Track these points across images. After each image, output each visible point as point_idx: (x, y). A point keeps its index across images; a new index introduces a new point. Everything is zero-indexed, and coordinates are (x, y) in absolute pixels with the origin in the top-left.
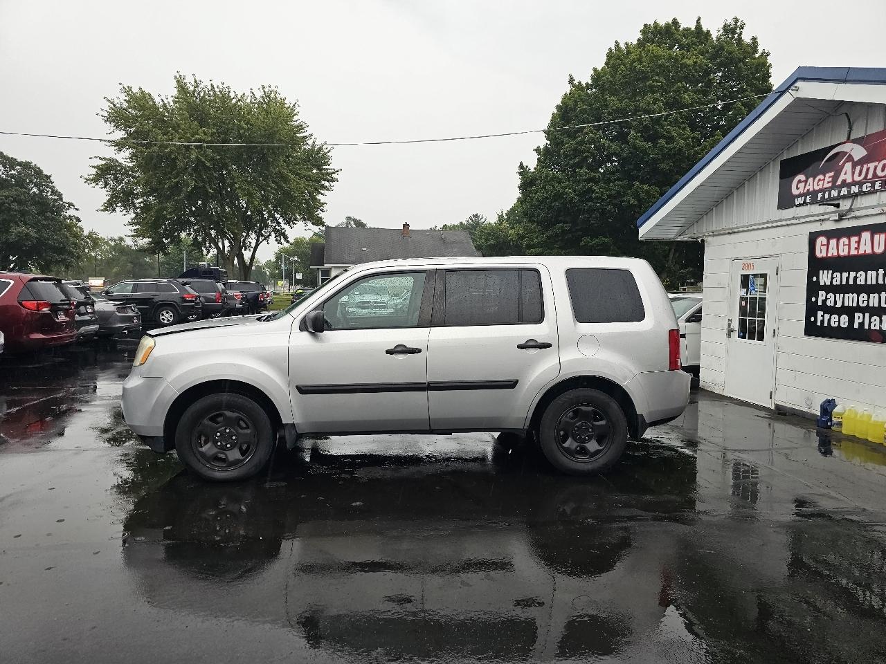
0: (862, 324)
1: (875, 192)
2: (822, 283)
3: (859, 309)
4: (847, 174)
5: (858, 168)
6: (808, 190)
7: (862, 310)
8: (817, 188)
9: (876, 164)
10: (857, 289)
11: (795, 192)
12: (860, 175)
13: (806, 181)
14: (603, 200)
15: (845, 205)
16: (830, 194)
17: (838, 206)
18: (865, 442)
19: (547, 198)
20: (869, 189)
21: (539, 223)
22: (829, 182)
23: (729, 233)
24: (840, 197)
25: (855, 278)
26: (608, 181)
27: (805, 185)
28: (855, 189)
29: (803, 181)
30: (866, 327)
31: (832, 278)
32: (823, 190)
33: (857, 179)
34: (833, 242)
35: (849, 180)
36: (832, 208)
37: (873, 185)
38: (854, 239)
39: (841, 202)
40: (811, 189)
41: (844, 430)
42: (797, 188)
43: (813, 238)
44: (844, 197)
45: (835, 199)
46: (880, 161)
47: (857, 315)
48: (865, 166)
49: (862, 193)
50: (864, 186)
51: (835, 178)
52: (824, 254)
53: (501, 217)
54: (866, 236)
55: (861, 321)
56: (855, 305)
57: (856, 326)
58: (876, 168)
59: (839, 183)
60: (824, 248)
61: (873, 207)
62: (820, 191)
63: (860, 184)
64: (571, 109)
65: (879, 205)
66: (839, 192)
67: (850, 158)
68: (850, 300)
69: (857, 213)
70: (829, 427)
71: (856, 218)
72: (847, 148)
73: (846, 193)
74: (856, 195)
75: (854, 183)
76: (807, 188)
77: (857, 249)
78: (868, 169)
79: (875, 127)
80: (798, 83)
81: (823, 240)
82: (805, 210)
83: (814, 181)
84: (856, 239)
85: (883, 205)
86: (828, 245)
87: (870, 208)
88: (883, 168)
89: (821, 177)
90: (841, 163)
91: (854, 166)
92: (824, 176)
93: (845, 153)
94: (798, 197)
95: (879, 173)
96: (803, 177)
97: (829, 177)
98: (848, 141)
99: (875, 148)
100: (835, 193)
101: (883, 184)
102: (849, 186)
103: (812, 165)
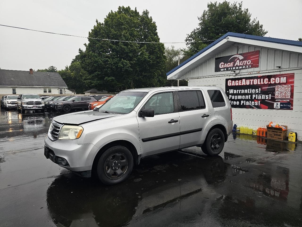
0: (243, 104)
1: (246, 68)
2: (230, 93)
3: (242, 100)
4: (238, 63)
5: (241, 62)
6: (225, 67)
7: (244, 100)
8: (228, 67)
9: (246, 61)
10: (241, 94)
11: (220, 67)
12: (242, 64)
13: (224, 65)
14: (112, 64)
15: (237, 72)
16: (232, 68)
17: (235, 72)
18: (247, 135)
19: (92, 62)
20: (245, 67)
21: (88, 71)
22: (232, 65)
23: (198, 78)
24: (236, 69)
25: (241, 92)
26: (113, 58)
29: (223, 64)
30: (245, 104)
31: (234, 91)
32: (230, 67)
33: (241, 64)
34: (233, 82)
35: (239, 65)
36: (233, 72)
37: (246, 67)
38: (240, 81)
39: (236, 71)
40: (226, 67)
41: (241, 132)
42: (221, 66)
43: (227, 80)
44: (237, 69)
45: (234, 70)
46: (248, 60)
47: (242, 101)
48: (243, 62)
49: (242, 69)
50: (243, 67)
51: (234, 64)
52: (231, 85)
53: (67, 68)
54: (244, 80)
55: (243, 103)
56: (241, 98)
57: (242, 104)
58: (246, 62)
59: (235, 65)
60: (231, 83)
62: (229, 67)
63: (242, 66)
64: (98, 32)
65: (247, 72)
66: (236, 68)
67: (238, 59)
68: (240, 97)
69: (241, 74)
70: (236, 132)
71: (240, 75)
72: (237, 56)
73: (238, 68)
74: (241, 69)
75: (240, 66)
76: (225, 66)
77: (241, 84)
78: (244, 62)
79: (246, 51)
80: (228, 37)
81: (230, 81)
82: (224, 73)
83: (227, 64)
84: (241, 81)
85: (249, 72)
86: (232, 82)
87: (245, 73)
88: (249, 62)
89: (229, 64)
90: (236, 60)
91: (240, 61)
92: (230, 63)
93: (237, 57)
94: (222, 69)
95: (247, 63)
96: (223, 63)
97: (232, 64)
98: (237, 54)
99: (246, 57)
100: (234, 68)
101: (249, 66)
102: (239, 66)
103: (226, 60)
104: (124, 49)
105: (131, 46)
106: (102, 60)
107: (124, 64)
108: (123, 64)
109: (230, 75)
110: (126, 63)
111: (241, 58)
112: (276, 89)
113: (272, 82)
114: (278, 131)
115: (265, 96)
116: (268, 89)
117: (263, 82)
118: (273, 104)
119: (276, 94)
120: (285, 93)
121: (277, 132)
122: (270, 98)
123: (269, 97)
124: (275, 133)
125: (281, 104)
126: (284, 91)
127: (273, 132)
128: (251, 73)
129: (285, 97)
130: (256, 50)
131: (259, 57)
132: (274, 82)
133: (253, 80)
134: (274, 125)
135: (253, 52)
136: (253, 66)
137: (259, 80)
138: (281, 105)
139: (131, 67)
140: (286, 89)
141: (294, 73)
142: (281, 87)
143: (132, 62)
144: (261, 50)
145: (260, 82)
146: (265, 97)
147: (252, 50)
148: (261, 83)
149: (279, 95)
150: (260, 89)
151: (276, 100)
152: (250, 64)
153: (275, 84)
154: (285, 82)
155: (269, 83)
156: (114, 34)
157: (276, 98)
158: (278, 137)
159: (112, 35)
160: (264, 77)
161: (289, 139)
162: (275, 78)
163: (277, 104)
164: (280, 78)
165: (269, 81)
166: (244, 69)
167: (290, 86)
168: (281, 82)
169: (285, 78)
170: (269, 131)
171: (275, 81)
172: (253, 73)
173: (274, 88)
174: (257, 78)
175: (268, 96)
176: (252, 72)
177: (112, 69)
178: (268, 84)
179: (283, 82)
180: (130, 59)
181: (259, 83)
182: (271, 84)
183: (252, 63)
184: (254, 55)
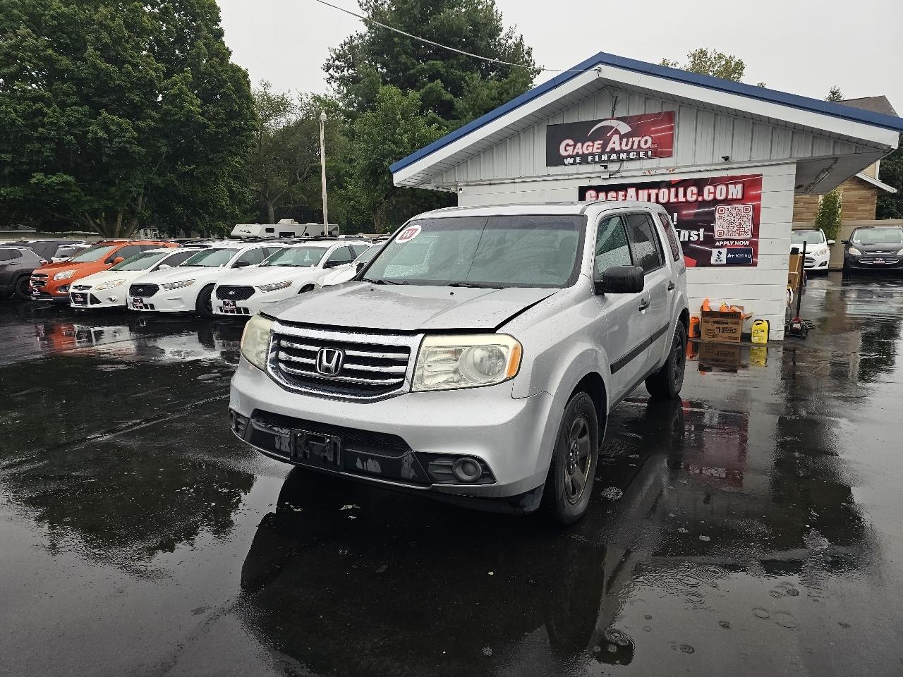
1: (640, 159)
4: (615, 143)
5: (625, 140)
6: (577, 153)
8: (586, 152)
9: (640, 138)
11: (563, 152)
12: (627, 145)
13: (575, 146)
14: (60, 128)
15: (613, 167)
16: (600, 158)
17: (606, 167)
20: (635, 157)
22: (598, 148)
23: (490, 184)
27: (574, 149)
28: (623, 156)
33: (624, 148)
34: (601, 195)
35: (618, 148)
37: (638, 154)
38: (621, 193)
39: (609, 165)
40: (581, 153)
42: (566, 150)
43: (583, 191)
44: (613, 161)
45: (604, 161)
46: (643, 137)
48: (631, 140)
49: (629, 159)
50: (631, 154)
51: (604, 146)
54: (632, 191)
58: (639, 142)
59: (608, 150)
61: (637, 170)
62: (590, 154)
63: (628, 152)
65: (641, 169)
67: (617, 132)
69: (623, 174)
71: (622, 177)
72: (614, 123)
76: (576, 151)
77: (624, 200)
78: (633, 142)
79: (636, 110)
80: (600, 65)
81: (593, 193)
82: (574, 169)
84: (623, 193)
85: (646, 169)
86: (598, 196)
87: (634, 171)
88: (646, 142)
89: (590, 144)
90: (608, 135)
91: (621, 137)
92: (593, 143)
93: (611, 127)
94: (567, 157)
95: (642, 145)
96: (571, 142)
97: (598, 143)
98: (613, 118)
99: (638, 126)
100: (605, 157)
101: (646, 154)
102: (618, 153)
103: (580, 132)
104: (108, 74)
105: (135, 66)
106: (15, 111)
107: (113, 128)
108: (105, 128)
109: (593, 174)
110: (119, 125)
111: (624, 128)
112: (717, 215)
113: (707, 196)
114: (729, 320)
115: (689, 233)
116: (696, 214)
117: (685, 195)
118: (711, 253)
119: (718, 227)
120: (740, 224)
121: (727, 323)
122: (702, 239)
123: (698, 235)
124: (722, 326)
125: (729, 251)
126: (736, 220)
127: (718, 322)
128: (653, 172)
129: (739, 235)
130: (664, 111)
131: (672, 128)
132: (711, 197)
133: (656, 191)
134: (715, 305)
136: (656, 154)
137: (673, 190)
138: (729, 255)
139: (140, 142)
140: (743, 214)
141: (762, 175)
142: (730, 209)
143: (141, 124)
144: (679, 110)
145: (677, 196)
146: (690, 236)
147: (654, 109)
148: (678, 199)
149: (725, 230)
150: (675, 215)
151: (717, 243)
152: (649, 148)
153: (715, 202)
154: (740, 196)
155: (700, 199)
156: (62, 15)
157: (717, 237)
158: (731, 335)
159: (53, 18)
160: (685, 184)
161: (752, 338)
162: (715, 187)
163: (720, 253)
164: (727, 185)
165: (700, 193)
166: (632, 159)
167: (751, 206)
168: (730, 197)
169: (739, 187)
170: (705, 322)
171: (715, 193)
172: (658, 172)
173: (712, 213)
174: (669, 185)
175: (696, 233)
176: (652, 169)
177: (60, 143)
178: (697, 200)
179: (735, 197)
180: (134, 112)
181: (673, 200)
182: (704, 200)
183: (656, 146)
184: (661, 122)
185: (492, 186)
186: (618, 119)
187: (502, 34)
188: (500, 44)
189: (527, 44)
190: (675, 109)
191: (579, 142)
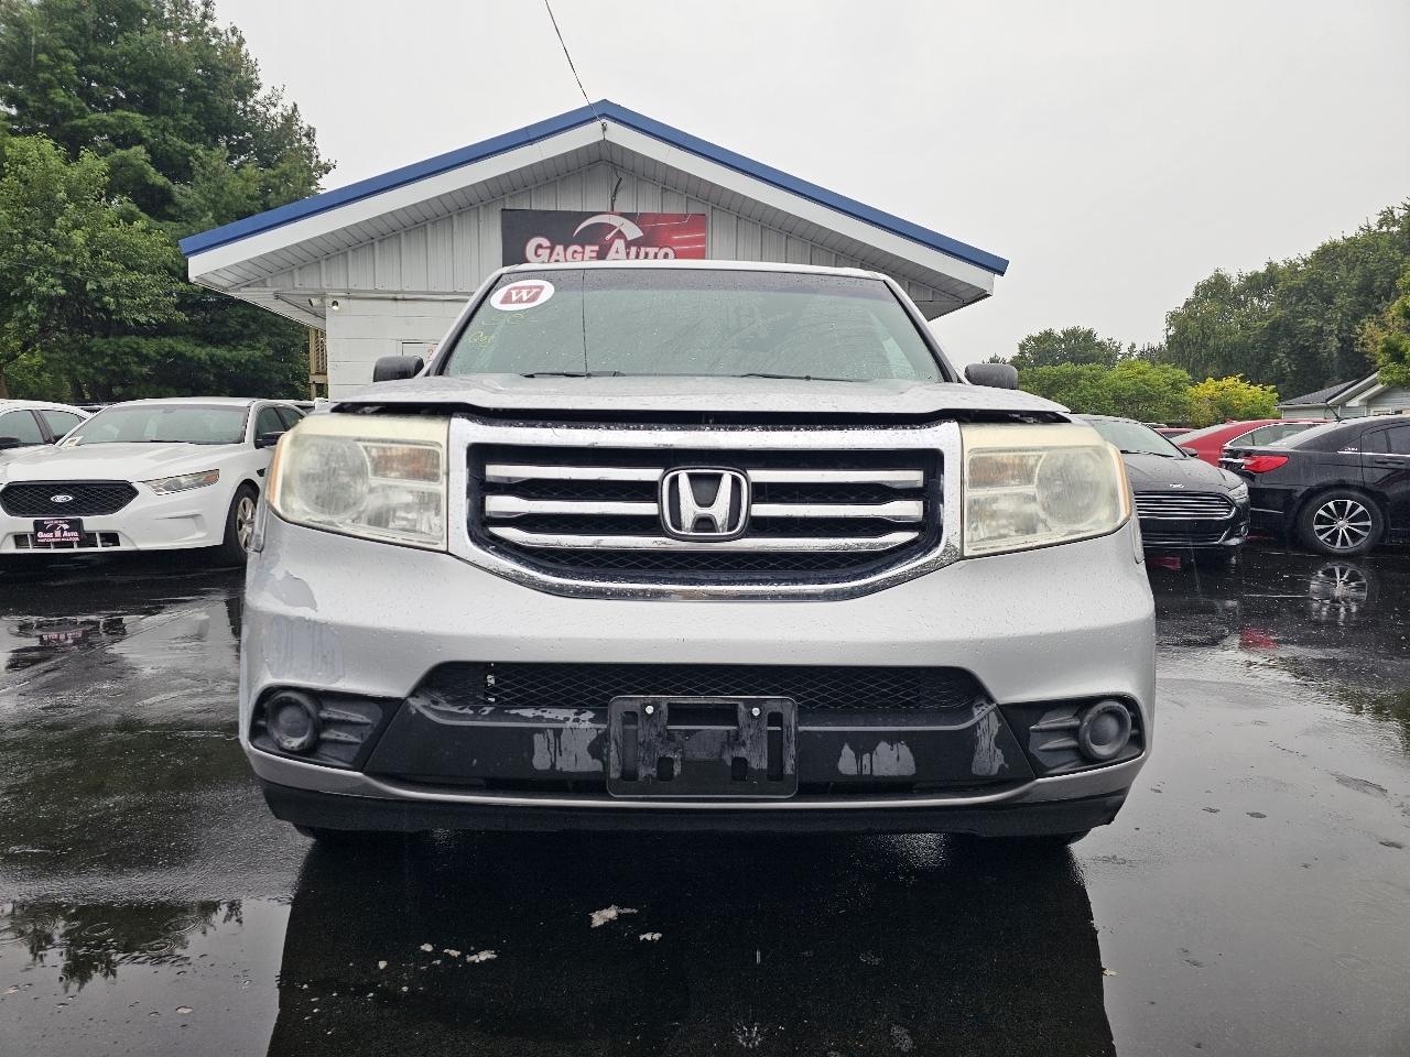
4: (618, 254)
5: (633, 251)
6: (557, 261)
8: (571, 261)
9: (656, 250)
11: (531, 258)
12: (637, 258)
13: (552, 249)
22: (591, 257)
23: (395, 299)
27: (551, 253)
29: (546, 248)
35: (623, 261)
40: (562, 261)
42: (536, 254)
46: (661, 248)
48: (643, 250)
51: (601, 255)
58: (656, 254)
72: (615, 221)
76: (554, 257)
78: (647, 254)
79: (649, 205)
80: (606, 120)
83: (565, 250)
88: (667, 256)
89: (579, 249)
90: (608, 237)
91: (628, 244)
92: (583, 248)
93: (612, 227)
96: (545, 242)
97: (591, 250)
98: (612, 212)
99: (653, 231)
103: (562, 229)
111: (633, 232)
130: (690, 212)
131: (702, 240)
135: (680, 217)
144: (712, 217)
147: (675, 207)
184: (688, 229)
185: (399, 303)
186: (622, 215)
187: (260, 95)
188: (253, 110)
189: (306, 120)
190: (706, 210)
191: (560, 244)
